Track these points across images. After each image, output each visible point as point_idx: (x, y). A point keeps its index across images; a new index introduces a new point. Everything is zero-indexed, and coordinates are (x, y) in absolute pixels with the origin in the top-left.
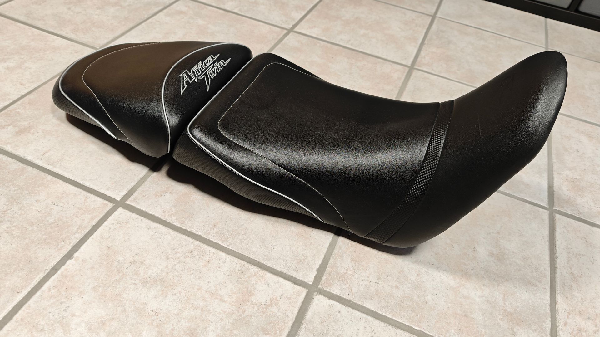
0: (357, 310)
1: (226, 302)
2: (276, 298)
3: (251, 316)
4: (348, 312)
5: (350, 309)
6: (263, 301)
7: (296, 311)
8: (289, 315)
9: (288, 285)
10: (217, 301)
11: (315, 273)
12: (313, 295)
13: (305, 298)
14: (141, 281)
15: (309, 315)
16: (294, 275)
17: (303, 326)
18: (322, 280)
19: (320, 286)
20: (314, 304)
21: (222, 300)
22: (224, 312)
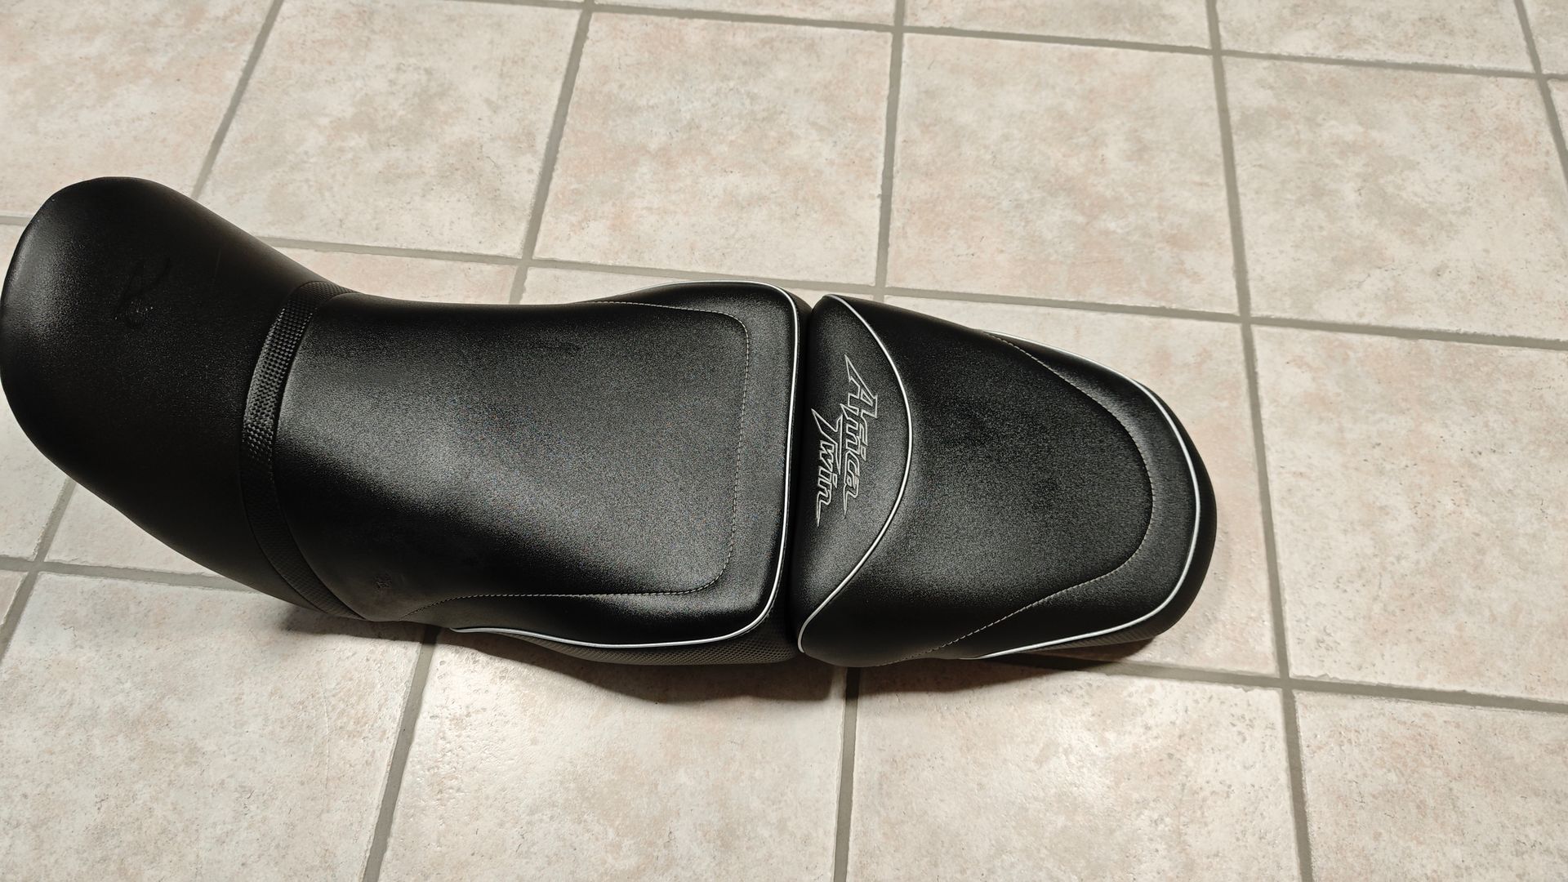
0: (455, 253)
1: (642, 209)
2: (575, 233)
3: (602, 202)
4: (468, 246)
5: (465, 251)
6: (592, 224)
7: (543, 227)
8: (551, 219)
9: (563, 255)
10: (656, 206)
11: (527, 284)
12: (524, 253)
13: (535, 245)
14: (769, 199)
15: (523, 227)
16: (558, 272)
17: (528, 211)
18: (514, 277)
19: (516, 267)
20: (519, 242)
21: (650, 209)
22: (639, 197)
